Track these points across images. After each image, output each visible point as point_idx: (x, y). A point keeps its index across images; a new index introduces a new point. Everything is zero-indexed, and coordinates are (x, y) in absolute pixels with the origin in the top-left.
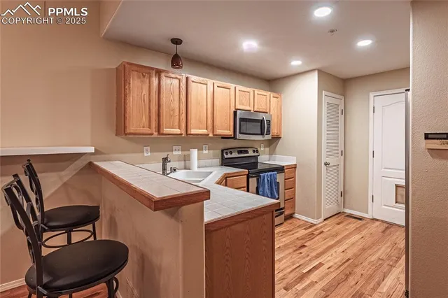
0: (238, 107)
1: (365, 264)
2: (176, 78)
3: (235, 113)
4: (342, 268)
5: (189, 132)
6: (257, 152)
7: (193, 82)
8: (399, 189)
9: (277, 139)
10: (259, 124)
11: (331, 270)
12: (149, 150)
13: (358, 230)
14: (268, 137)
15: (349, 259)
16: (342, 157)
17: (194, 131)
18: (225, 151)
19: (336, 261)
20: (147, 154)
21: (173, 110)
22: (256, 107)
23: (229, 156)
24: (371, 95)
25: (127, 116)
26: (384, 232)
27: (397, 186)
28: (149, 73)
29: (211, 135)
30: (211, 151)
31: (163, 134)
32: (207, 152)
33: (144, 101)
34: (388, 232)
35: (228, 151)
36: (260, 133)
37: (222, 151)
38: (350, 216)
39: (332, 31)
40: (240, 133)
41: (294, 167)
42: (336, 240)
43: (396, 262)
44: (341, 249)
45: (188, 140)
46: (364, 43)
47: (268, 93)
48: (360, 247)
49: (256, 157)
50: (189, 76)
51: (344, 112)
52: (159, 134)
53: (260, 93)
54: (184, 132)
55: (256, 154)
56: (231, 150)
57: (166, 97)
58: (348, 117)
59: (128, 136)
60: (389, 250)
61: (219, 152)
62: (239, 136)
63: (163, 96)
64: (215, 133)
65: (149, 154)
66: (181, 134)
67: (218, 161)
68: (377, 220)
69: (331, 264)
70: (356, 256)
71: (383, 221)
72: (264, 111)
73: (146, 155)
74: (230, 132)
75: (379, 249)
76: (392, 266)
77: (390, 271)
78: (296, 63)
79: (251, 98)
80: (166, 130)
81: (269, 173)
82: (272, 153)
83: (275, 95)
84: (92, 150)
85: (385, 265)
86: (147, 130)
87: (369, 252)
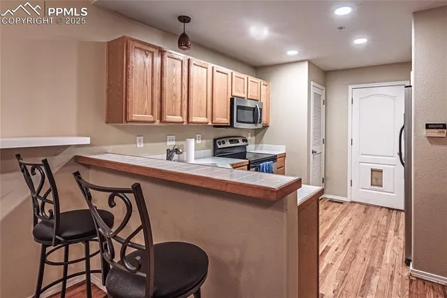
0: (234, 94)
1: (364, 241)
2: (179, 60)
3: (232, 100)
4: (347, 248)
5: (190, 120)
6: (246, 141)
7: (195, 64)
8: (374, 172)
9: (266, 127)
10: (252, 112)
11: (339, 250)
12: (142, 141)
13: (344, 212)
14: (260, 126)
15: (349, 240)
16: (324, 145)
17: (194, 119)
18: (218, 141)
19: (339, 243)
20: (140, 145)
21: (175, 95)
22: (249, 94)
23: (222, 146)
24: (350, 87)
25: (129, 100)
26: (365, 212)
27: (372, 170)
28: (153, 53)
29: (210, 124)
30: (204, 141)
31: (165, 122)
32: (200, 142)
33: (147, 83)
34: (368, 212)
35: (221, 140)
36: (252, 121)
37: (215, 140)
38: (332, 201)
39: (341, 28)
40: (237, 121)
41: (284, 156)
42: (330, 224)
43: (386, 237)
44: (338, 231)
45: (186, 129)
46: (360, 41)
47: (258, 81)
48: (353, 227)
49: (244, 147)
50: (191, 58)
51: (325, 102)
52: (161, 121)
53: (252, 80)
54: (185, 120)
55: (245, 144)
56: (224, 139)
57: (169, 81)
58: (328, 107)
59: (129, 124)
60: (376, 227)
61: (211, 142)
62: (236, 124)
63: (166, 79)
64: (214, 121)
65: (142, 145)
66: (183, 122)
67: (210, 151)
68: (355, 202)
69: (336, 246)
70: (354, 236)
71: (360, 203)
72: (256, 98)
73: (138, 146)
74: (226, 121)
75: (368, 228)
76: (384, 241)
77: (384, 245)
78: (292, 53)
79: (245, 86)
80: (169, 118)
81: (267, 163)
82: (258, 142)
83: (265, 83)
84: (87, 141)
85: (379, 240)
86: (149, 117)
87: (362, 231)
